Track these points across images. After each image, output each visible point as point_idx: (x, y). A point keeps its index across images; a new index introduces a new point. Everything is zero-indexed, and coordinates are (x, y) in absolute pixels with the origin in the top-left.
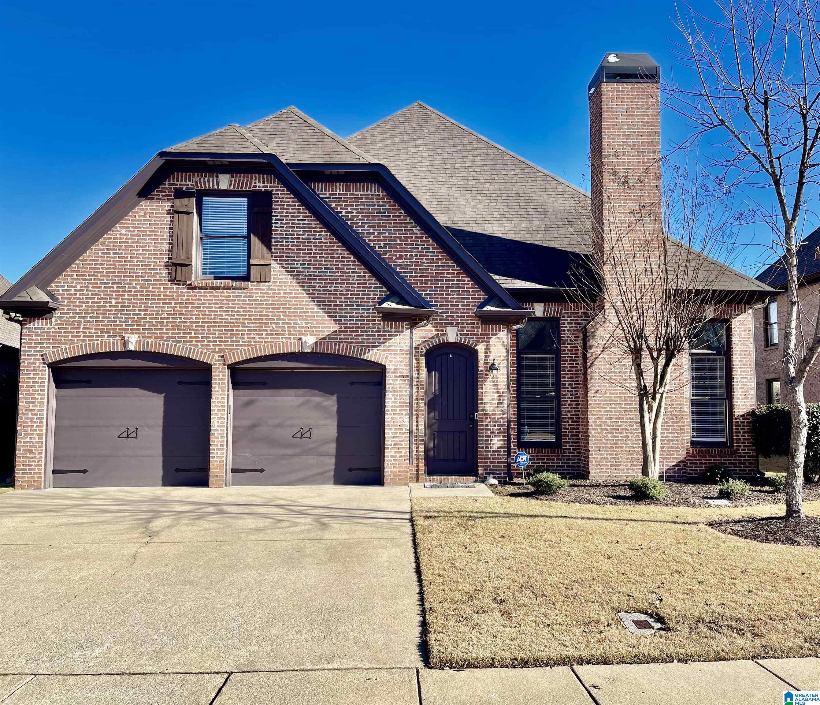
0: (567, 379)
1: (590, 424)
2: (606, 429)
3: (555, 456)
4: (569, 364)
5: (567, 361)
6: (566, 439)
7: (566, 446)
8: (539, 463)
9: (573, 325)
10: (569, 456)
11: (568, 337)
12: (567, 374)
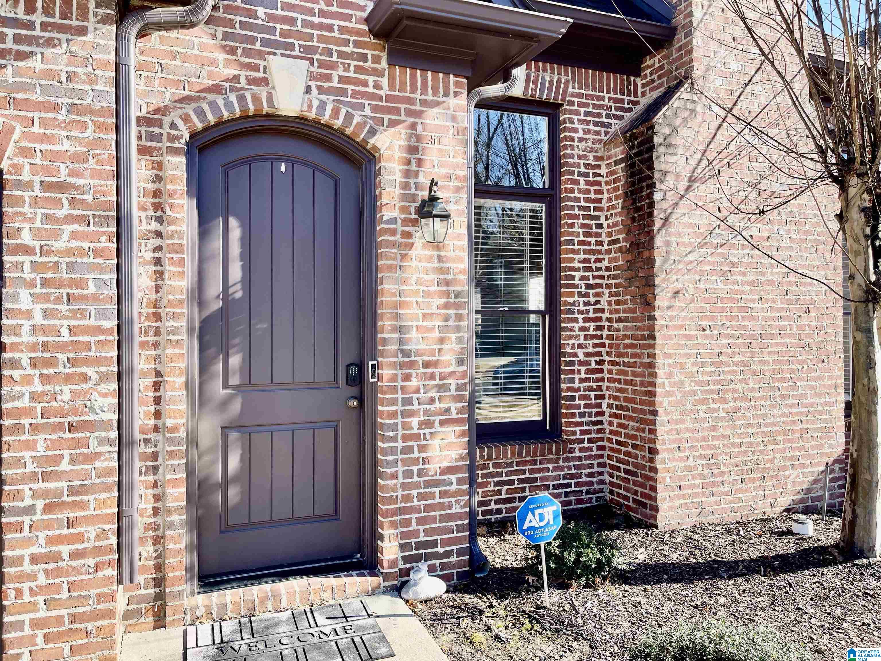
0: (576, 265)
1: (659, 381)
2: (694, 393)
3: (549, 461)
4: (583, 226)
5: (577, 217)
6: (573, 415)
7: (574, 433)
8: (512, 482)
9: (591, 127)
10: (580, 458)
11: (580, 157)
12: (578, 252)
